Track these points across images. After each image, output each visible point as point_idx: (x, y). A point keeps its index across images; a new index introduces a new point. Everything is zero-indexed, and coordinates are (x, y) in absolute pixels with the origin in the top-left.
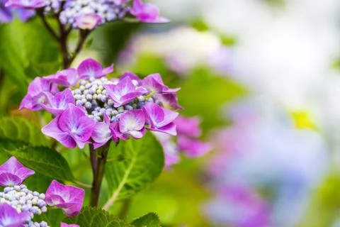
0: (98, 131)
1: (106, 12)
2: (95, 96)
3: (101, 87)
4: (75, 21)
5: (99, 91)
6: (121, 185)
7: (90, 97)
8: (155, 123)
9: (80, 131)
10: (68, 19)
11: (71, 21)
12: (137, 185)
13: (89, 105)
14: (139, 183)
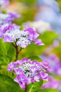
0: (28, 80)
1: (28, 42)
2: (27, 69)
3: (28, 66)
4: (20, 45)
5: (28, 67)
6: (32, 88)
7: (25, 69)
8: (42, 77)
9: (23, 80)
10: (19, 44)
11: (19, 45)
12: (36, 88)
13: (25, 71)
14: (36, 87)
